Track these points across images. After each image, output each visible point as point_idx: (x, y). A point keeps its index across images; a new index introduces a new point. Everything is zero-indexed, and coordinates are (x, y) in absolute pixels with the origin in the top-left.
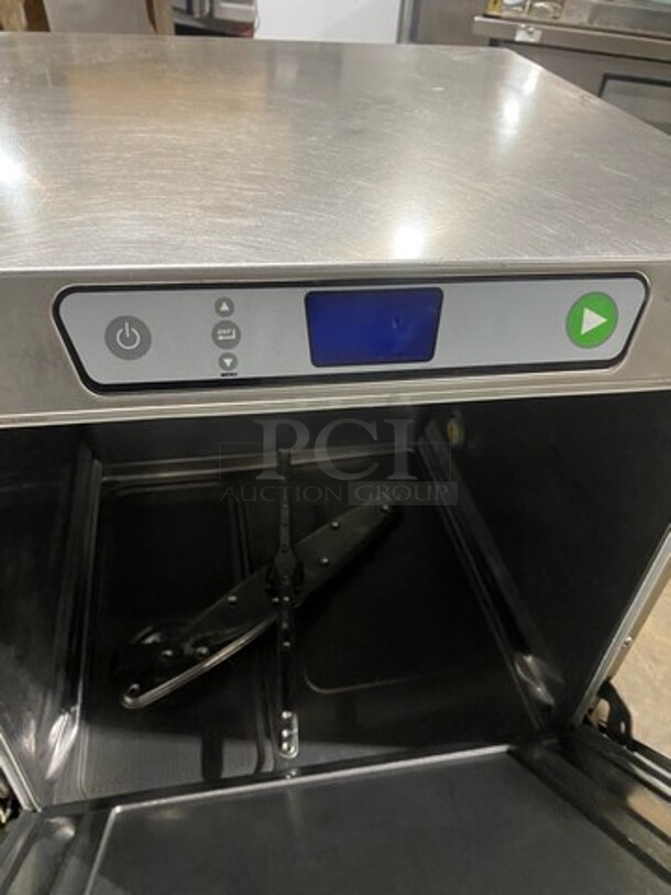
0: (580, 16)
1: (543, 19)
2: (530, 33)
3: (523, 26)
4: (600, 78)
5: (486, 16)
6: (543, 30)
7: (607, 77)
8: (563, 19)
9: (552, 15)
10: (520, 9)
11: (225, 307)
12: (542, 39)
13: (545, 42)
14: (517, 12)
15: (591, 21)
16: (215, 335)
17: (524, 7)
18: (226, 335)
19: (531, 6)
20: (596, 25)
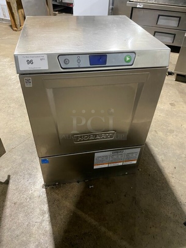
1: (144, 2)
2: (140, 5)
3: (139, 3)
4: (158, 16)
5: (130, 1)
6: (144, 4)
7: (159, 15)
11: (79, 57)
12: (143, 7)
13: (144, 7)
16: (77, 61)
18: (79, 61)
20: (156, 3)
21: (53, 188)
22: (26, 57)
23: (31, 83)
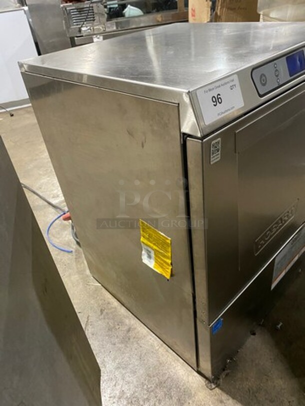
0: (113, 28)
1: (100, 32)
2: (98, 38)
3: (95, 36)
6: (103, 36)
8: (107, 30)
9: (102, 30)
10: (89, 31)
11: (276, 66)
14: (89, 32)
15: (117, 28)
17: (91, 30)
18: (277, 73)
19: (93, 29)
20: (119, 29)
21: (227, 375)
22: (210, 90)
23: (219, 152)
